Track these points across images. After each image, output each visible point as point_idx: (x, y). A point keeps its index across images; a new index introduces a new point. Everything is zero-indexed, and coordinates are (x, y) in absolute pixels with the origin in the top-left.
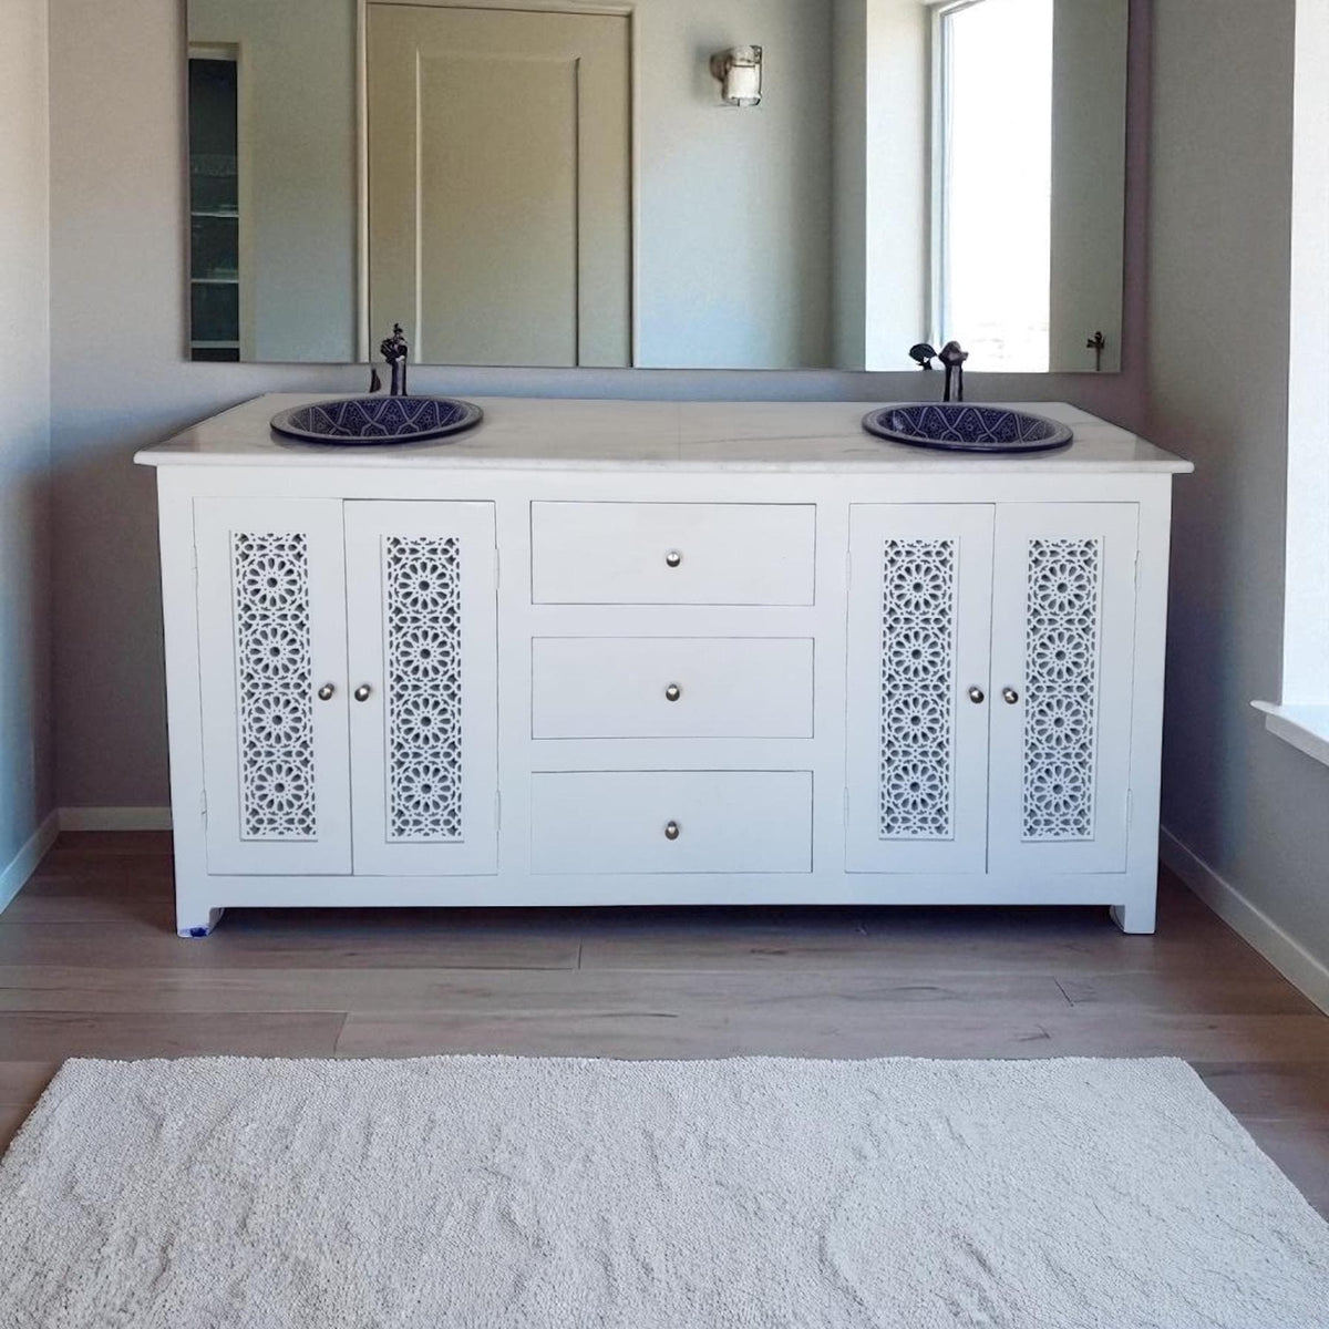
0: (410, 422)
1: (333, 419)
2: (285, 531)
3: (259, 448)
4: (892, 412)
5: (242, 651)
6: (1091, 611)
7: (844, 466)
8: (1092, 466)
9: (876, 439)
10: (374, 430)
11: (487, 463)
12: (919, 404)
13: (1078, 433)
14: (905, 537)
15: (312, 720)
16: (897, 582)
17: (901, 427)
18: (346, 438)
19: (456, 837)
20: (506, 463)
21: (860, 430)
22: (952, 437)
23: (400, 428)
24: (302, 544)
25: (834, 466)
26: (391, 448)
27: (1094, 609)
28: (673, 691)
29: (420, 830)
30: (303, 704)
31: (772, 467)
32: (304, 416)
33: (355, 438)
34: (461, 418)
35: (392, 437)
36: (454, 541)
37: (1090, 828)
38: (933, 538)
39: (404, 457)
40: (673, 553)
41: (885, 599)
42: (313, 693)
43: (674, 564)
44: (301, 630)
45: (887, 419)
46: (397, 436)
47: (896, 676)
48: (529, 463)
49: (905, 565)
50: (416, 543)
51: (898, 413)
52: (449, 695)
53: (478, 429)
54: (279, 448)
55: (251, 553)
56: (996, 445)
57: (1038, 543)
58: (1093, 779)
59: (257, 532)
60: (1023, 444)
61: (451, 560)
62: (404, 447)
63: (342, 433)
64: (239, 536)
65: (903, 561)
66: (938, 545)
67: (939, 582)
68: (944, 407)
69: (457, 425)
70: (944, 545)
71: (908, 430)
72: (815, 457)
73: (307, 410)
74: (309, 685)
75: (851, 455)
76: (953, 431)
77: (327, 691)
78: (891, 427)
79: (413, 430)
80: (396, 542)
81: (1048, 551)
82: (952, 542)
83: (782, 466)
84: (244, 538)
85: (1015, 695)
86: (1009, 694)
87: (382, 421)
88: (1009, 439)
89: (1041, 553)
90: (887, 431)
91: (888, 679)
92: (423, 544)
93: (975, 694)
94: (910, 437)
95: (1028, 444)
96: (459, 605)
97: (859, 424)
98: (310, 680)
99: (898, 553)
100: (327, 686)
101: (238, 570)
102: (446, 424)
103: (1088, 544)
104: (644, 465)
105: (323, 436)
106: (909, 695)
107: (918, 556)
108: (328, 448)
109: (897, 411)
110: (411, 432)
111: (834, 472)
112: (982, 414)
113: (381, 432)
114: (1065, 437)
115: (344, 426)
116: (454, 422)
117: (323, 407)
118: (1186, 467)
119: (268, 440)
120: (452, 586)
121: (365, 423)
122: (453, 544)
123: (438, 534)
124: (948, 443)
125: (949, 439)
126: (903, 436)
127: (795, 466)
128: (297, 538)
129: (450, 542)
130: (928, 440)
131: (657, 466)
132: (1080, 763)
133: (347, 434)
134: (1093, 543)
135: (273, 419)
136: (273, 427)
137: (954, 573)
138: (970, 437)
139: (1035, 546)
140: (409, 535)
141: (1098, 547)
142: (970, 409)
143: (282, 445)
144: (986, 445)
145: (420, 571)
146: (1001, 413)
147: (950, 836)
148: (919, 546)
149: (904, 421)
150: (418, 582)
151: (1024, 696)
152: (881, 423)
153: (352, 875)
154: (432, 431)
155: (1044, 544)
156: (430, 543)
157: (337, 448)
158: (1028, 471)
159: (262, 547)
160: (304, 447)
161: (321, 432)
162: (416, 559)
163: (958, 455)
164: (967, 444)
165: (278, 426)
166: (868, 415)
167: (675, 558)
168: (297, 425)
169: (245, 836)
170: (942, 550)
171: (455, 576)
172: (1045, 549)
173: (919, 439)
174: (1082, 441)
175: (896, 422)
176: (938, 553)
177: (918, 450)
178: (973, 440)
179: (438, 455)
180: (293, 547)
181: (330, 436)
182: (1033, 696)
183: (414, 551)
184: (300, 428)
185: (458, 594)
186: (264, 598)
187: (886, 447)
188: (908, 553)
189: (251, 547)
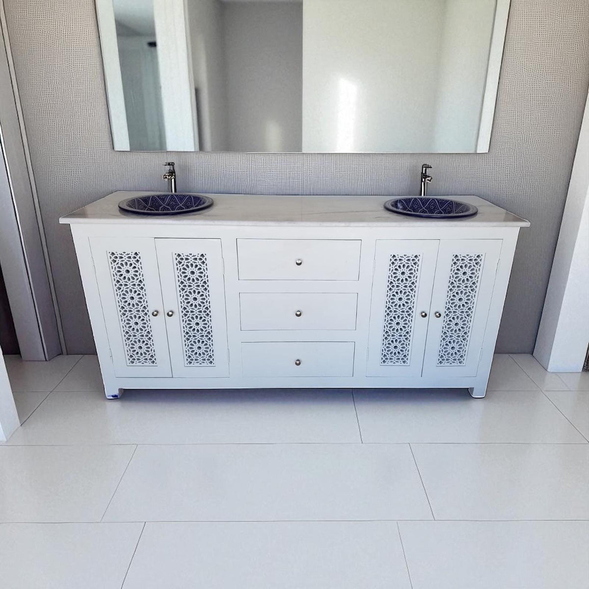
0: (181, 205)
1: (146, 204)
2: (131, 251)
3: (114, 216)
4: (398, 201)
5: (118, 298)
6: (476, 283)
7: (375, 224)
8: (485, 224)
9: (390, 212)
10: (164, 209)
11: (216, 222)
12: (410, 197)
13: (480, 210)
14: (399, 253)
15: (151, 323)
16: (394, 271)
17: (401, 207)
18: (153, 212)
19: (212, 365)
20: (225, 223)
21: (383, 208)
22: (424, 212)
23: (177, 207)
24: (138, 256)
25: (370, 224)
26: (172, 216)
27: (477, 282)
28: (298, 313)
29: (198, 362)
30: (146, 318)
31: (343, 224)
32: (133, 202)
33: (157, 212)
34: (204, 203)
35: (173, 211)
36: (204, 255)
37: (464, 362)
38: (411, 254)
39: (179, 220)
40: (299, 260)
41: (389, 278)
42: (150, 314)
43: (299, 264)
44: (142, 290)
45: (395, 204)
46: (176, 211)
47: (391, 307)
48: (235, 223)
49: (398, 265)
50: (188, 256)
51: (400, 201)
52: (206, 315)
53: (211, 208)
54: (123, 216)
55: (117, 260)
56: (443, 215)
57: (456, 256)
58: (468, 345)
59: (118, 251)
60: (455, 215)
61: (203, 262)
62: (179, 216)
63: (151, 210)
64: (111, 253)
65: (397, 263)
66: (413, 256)
67: (413, 271)
68: (421, 199)
69: (202, 206)
70: (416, 256)
71: (404, 208)
72: (362, 220)
73: (134, 200)
74: (148, 311)
75: (378, 219)
76: (425, 209)
77: (155, 313)
78: (397, 207)
79: (183, 209)
80: (179, 255)
81: (460, 259)
82: (419, 255)
83: (347, 224)
84: (113, 254)
85: (440, 315)
86: (437, 314)
87: (168, 205)
88: (449, 213)
89: (457, 260)
90: (395, 209)
91: (388, 309)
92: (191, 256)
93: (424, 314)
94: (405, 212)
95: (457, 215)
96: (208, 280)
97: (382, 206)
98: (148, 309)
99: (396, 260)
100: (155, 311)
101: (112, 267)
102: (197, 206)
103: (478, 256)
104: (286, 224)
105: (142, 211)
106: (396, 314)
107: (404, 261)
108: (145, 216)
109: (400, 200)
110: (182, 209)
111: (370, 227)
112: (438, 201)
113: (168, 209)
114: (474, 211)
115: (152, 207)
116: (201, 205)
117: (141, 198)
118: (526, 224)
119: (119, 213)
120: (204, 273)
121: (161, 206)
122: (204, 256)
123: (197, 252)
124: (422, 214)
125: (422, 213)
126: (402, 211)
127: (352, 224)
128: (136, 254)
129: (202, 255)
130: (413, 213)
131: (292, 224)
132: (463, 339)
133: (153, 210)
134: (481, 256)
135: (119, 203)
136: (120, 207)
137: (419, 268)
138: (432, 211)
139: (455, 257)
140: (185, 253)
141: (482, 258)
142: (433, 199)
143: (124, 215)
144: (439, 215)
145: (190, 267)
146: (447, 201)
147: (408, 364)
148: (405, 257)
149: (403, 205)
150: (190, 271)
151: (443, 315)
152: (392, 206)
153: (172, 377)
154: (191, 209)
155: (459, 256)
156: (194, 256)
157: (149, 216)
158: (456, 226)
159: (121, 258)
160: (134, 216)
161: (141, 209)
162: (188, 262)
163: (425, 219)
164: (430, 214)
165: (121, 206)
166: (386, 202)
167: (300, 262)
168: (130, 207)
169: (129, 365)
170: (415, 258)
171: (205, 269)
172: (459, 258)
173: (409, 212)
174: (481, 213)
175: (399, 205)
176: (413, 260)
177: (408, 217)
178: (433, 213)
179: (195, 219)
180: (135, 258)
181: (146, 211)
182: (447, 315)
183: (187, 259)
184: (132, 208)
185: (207, 276)
186: (125, 278)
187: (394, 216)
188: (400, 260)
189: (116, 257)
